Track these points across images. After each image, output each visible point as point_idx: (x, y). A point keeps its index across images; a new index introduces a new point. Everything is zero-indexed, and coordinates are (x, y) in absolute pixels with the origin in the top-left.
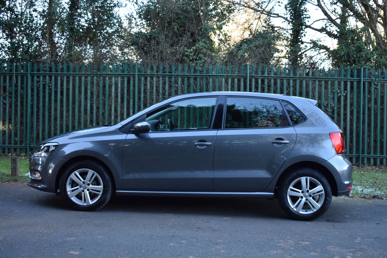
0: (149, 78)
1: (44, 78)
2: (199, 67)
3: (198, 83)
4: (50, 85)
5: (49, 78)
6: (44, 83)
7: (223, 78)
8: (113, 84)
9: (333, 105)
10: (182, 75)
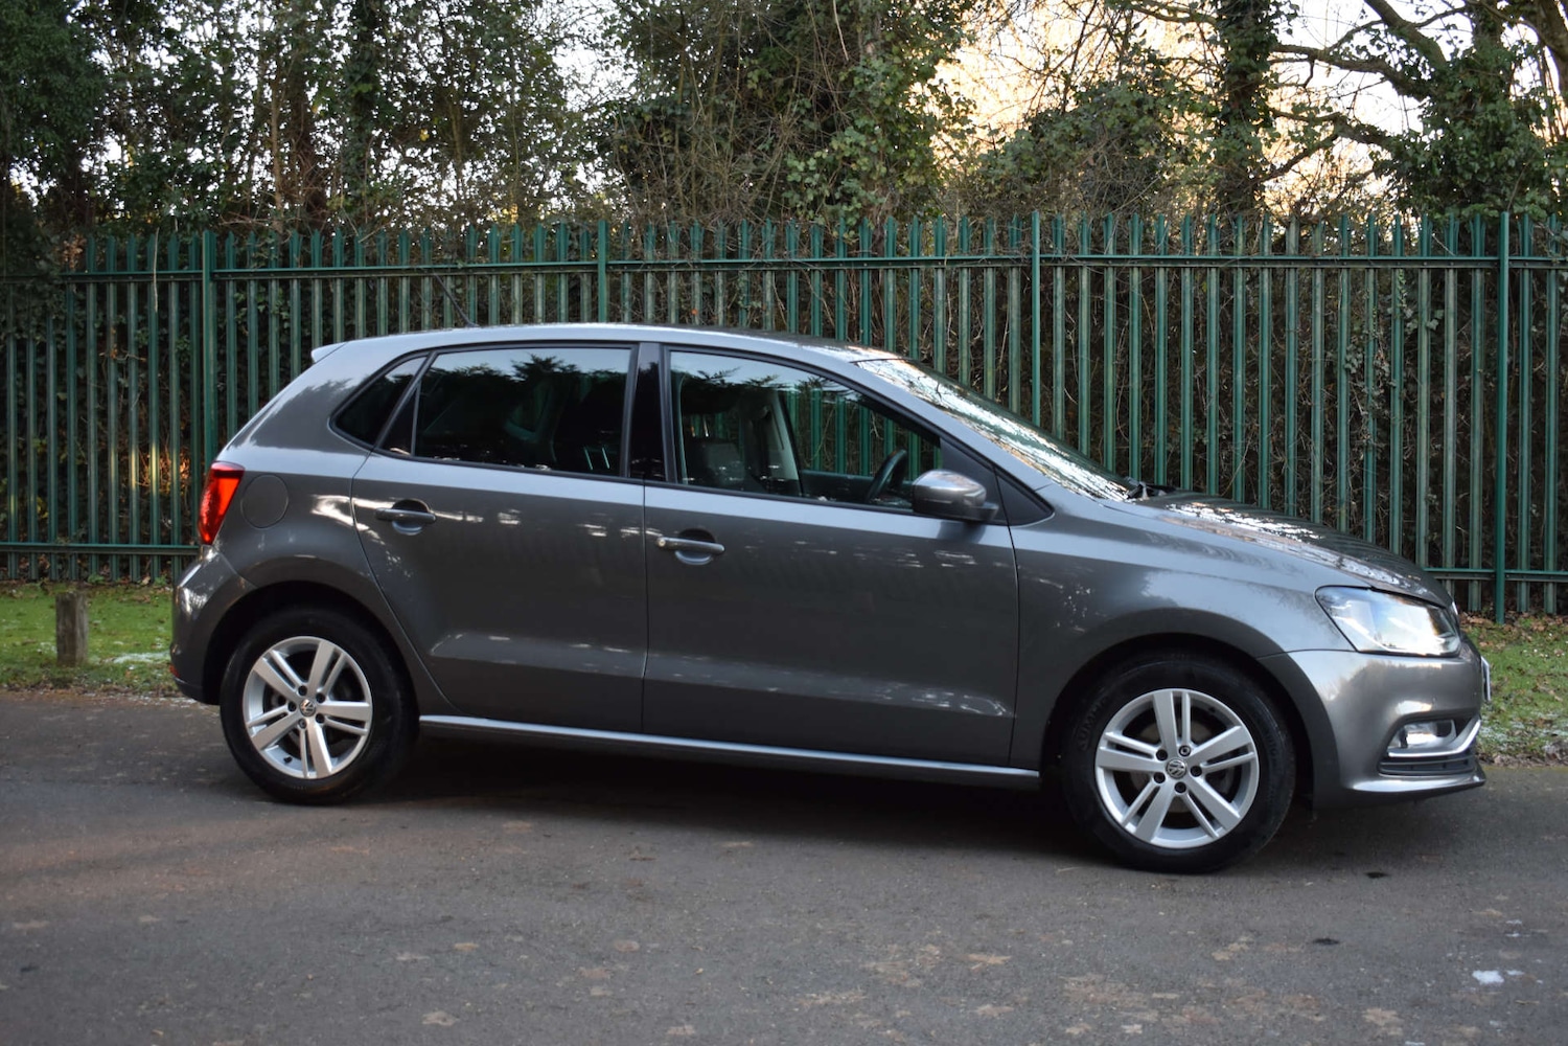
0: (649, 281)
1: (263, 289)
2: (843, 228)
3: (842, 294)
4: (284, 314)
5: (280, 290)
6: (261, 308)
7: (940, 271)
8: (517, 307)
9: (1386, 367)
10: (775, 264)
